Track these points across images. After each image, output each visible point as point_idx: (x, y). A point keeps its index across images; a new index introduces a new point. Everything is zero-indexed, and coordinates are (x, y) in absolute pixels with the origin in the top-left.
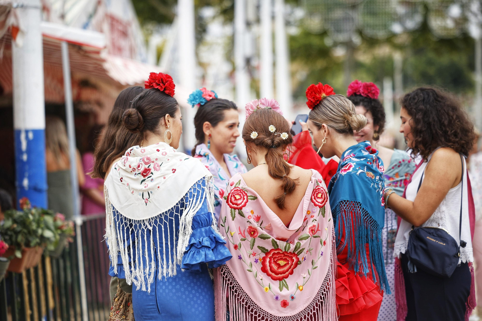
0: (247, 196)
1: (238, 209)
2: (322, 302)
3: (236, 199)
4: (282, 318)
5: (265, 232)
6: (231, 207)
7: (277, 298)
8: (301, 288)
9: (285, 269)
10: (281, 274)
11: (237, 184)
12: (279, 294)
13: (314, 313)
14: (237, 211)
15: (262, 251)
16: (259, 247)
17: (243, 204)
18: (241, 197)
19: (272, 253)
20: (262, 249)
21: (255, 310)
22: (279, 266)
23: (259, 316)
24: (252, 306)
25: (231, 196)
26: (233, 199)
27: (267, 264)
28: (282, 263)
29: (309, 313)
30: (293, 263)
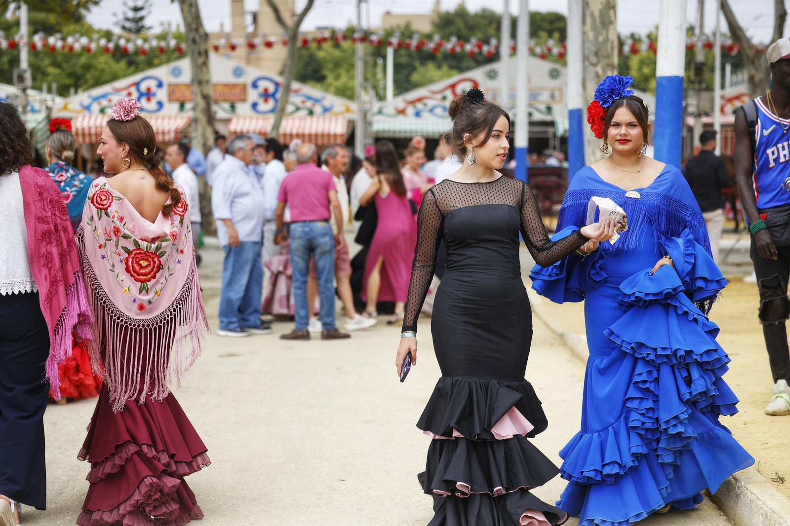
0: (112, 197)
1: (104, 210)
2: (180, 308)
3: (101, 200)
4: (137, 321)
5: (127, 232)
6: (97, 207)
7: (134, 301)
8: (159, 293)
9: (147, 270)
10: (143, 275)
11: (102, 186)
12: (137, 297)
13: (171, 318)
14: (103, 211)
15: (126, 252)
16: (122, 247)
17: (108, 204)
18: (106, 198)
19: (134, 253)
20: (126, 250)
21: (112, 309)
22: (141, 267)
23: (115, 316)
24: (109, 305)
25: (97, 197)
26: (99, 199)
27: (130, 264)
28: (144, 263)
29: (165, 318)
30: (156, 265)
